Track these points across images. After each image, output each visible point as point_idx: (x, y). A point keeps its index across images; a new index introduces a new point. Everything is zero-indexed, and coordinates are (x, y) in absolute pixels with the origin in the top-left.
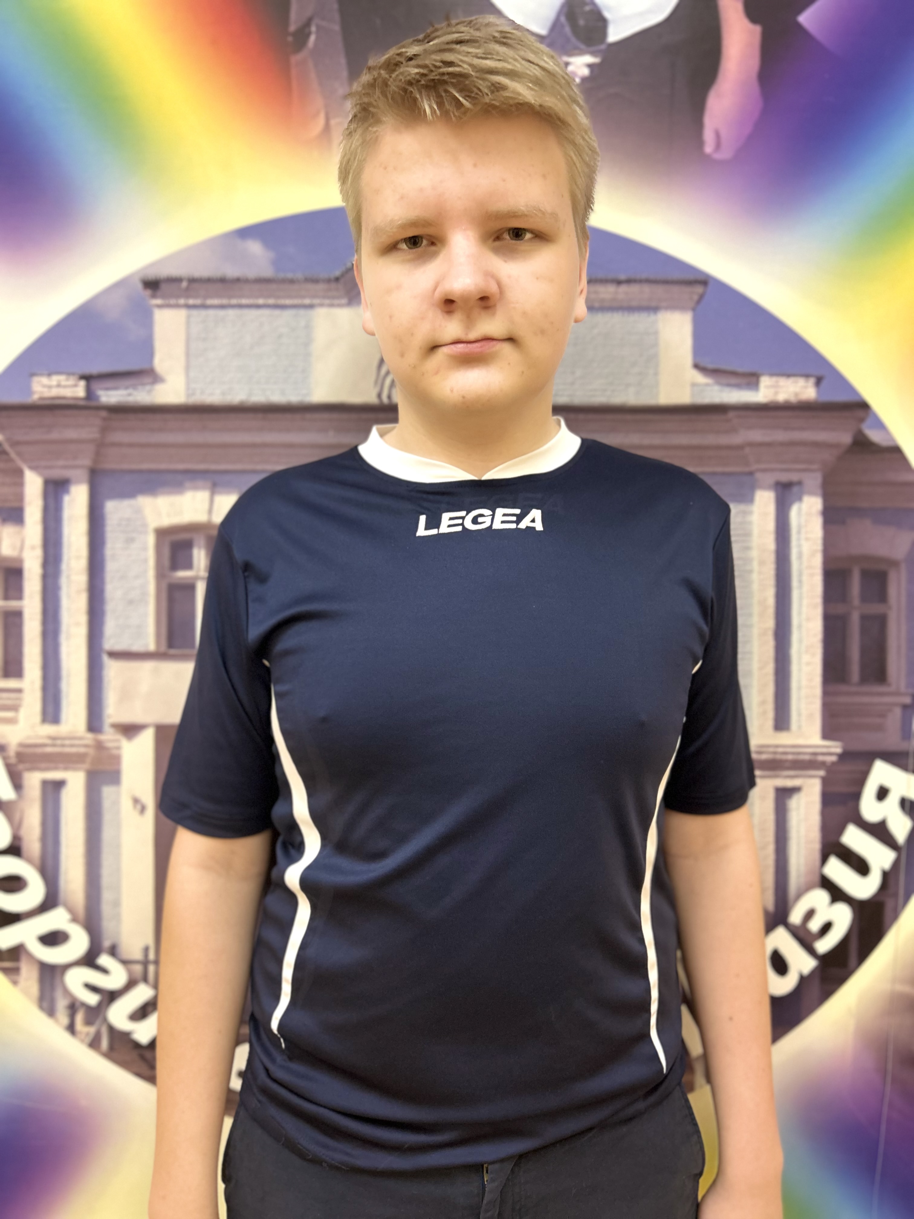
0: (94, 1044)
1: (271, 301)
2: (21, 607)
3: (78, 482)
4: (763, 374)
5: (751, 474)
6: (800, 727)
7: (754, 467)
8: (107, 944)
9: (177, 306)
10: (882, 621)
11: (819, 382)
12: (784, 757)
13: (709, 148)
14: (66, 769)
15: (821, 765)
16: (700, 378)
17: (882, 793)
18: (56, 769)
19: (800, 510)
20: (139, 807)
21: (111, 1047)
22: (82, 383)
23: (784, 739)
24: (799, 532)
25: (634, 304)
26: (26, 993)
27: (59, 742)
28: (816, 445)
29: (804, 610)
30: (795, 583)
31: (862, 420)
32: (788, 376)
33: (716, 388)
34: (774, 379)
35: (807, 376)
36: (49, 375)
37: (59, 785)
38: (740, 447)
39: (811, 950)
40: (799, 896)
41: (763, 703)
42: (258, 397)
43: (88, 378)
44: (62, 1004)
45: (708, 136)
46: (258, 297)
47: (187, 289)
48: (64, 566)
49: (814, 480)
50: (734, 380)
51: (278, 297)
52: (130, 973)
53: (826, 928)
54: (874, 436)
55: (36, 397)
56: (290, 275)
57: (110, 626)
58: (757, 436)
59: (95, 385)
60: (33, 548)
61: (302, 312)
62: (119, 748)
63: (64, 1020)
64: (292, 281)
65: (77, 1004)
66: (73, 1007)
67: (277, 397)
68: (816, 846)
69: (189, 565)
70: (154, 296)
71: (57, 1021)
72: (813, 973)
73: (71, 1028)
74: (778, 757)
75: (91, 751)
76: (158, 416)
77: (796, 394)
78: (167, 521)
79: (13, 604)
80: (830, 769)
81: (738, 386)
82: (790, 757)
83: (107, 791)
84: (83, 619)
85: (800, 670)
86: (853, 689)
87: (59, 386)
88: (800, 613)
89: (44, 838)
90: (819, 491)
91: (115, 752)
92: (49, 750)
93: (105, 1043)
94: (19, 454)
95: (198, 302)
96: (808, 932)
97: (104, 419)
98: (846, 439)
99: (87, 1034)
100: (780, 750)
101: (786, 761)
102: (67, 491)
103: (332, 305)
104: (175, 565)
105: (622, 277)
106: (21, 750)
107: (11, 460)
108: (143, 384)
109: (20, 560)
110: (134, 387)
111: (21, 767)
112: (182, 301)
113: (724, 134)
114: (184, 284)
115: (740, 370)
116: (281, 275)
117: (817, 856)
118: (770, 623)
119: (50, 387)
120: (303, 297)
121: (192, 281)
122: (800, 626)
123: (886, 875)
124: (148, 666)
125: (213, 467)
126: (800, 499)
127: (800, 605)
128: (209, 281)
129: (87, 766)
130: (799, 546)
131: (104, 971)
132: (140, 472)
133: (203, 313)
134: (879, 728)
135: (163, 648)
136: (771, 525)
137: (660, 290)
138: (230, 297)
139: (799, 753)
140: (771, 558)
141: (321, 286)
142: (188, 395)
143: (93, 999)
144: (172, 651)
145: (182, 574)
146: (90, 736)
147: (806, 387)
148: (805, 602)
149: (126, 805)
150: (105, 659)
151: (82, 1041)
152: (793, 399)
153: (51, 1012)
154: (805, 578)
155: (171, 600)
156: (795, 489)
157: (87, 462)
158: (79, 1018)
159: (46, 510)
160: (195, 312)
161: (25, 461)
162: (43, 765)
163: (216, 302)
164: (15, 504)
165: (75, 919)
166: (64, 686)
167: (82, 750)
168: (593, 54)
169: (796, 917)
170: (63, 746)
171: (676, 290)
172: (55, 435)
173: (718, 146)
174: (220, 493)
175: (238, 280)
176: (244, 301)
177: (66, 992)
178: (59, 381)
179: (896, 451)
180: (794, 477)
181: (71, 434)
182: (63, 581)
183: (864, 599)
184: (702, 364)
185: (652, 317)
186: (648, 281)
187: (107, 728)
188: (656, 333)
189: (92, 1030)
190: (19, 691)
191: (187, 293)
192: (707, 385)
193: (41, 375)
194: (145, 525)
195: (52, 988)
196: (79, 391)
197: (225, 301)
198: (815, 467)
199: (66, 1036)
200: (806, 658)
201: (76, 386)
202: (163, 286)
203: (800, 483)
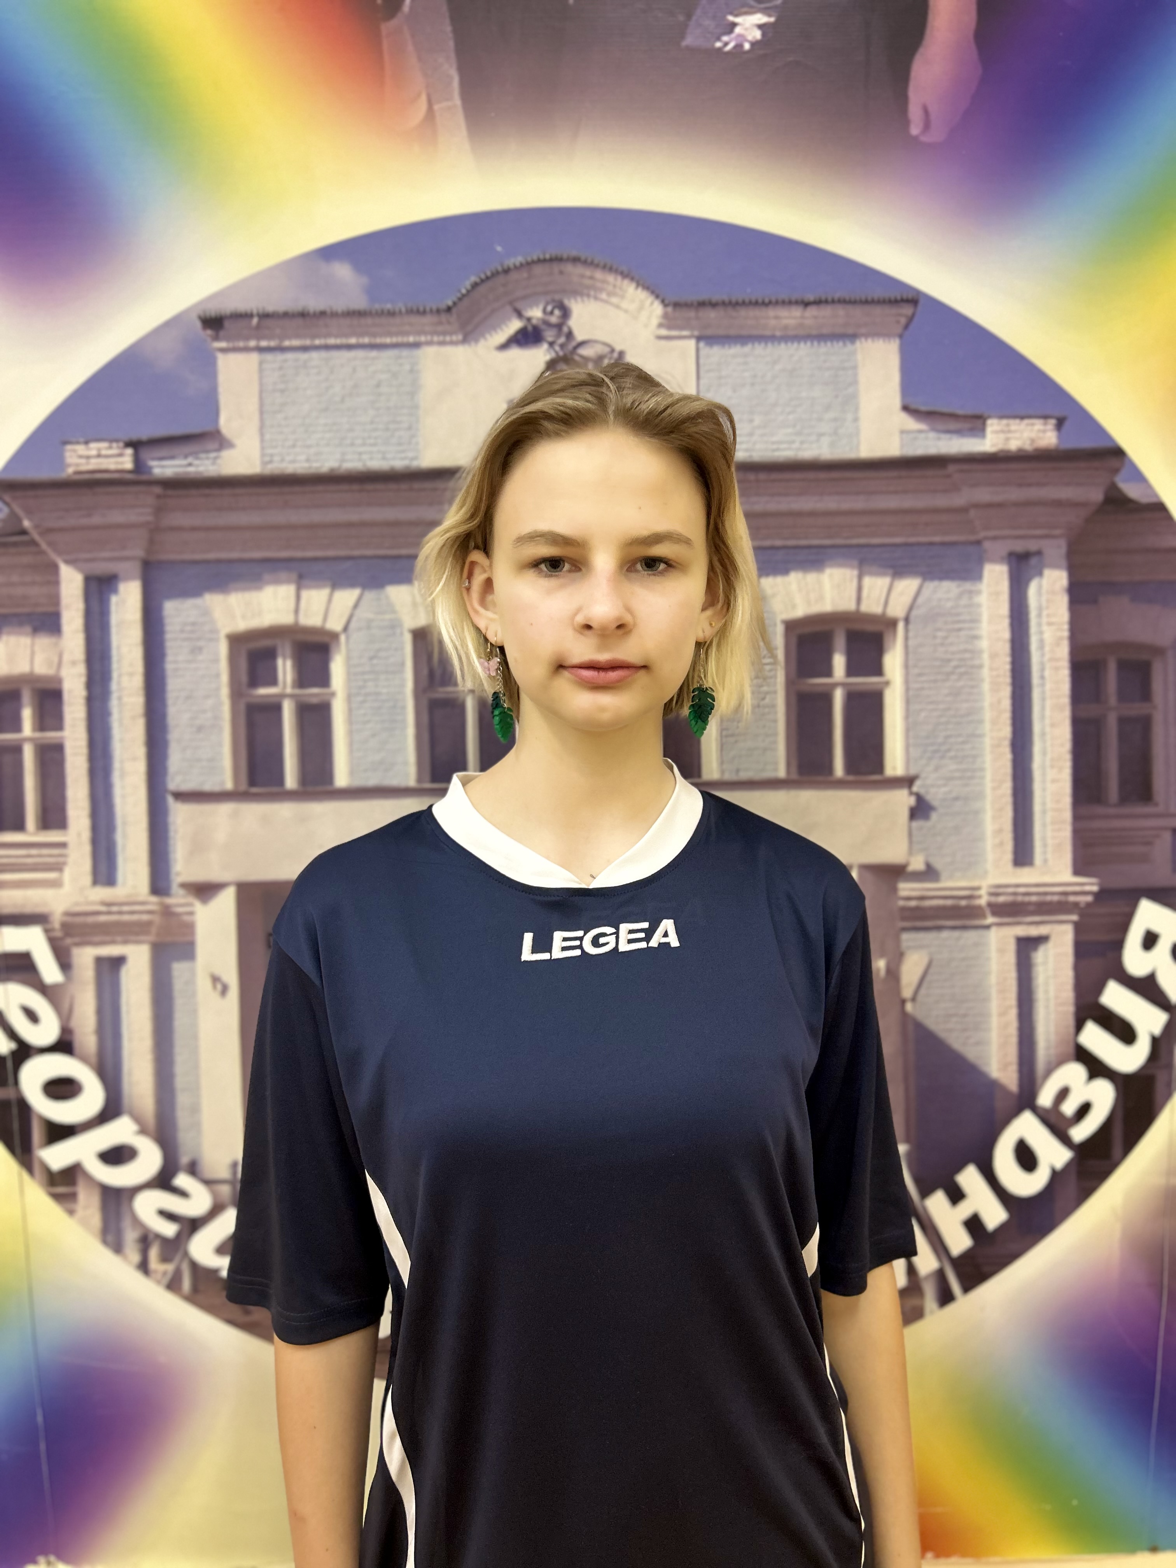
0: (173, 1285)
1: (366, 340)
2: (62, 738)
3: (128, 578)
4: (989, 417)
5: (978, 543)
6: (1045, 861)
7: (982, 534)
8: (184, 1160)
9: (246, 349)
10: (1145, 724)
11: (1060, 423)
12: (1027, 899)
13: (915, 130)
14: (125, 942)
15: (1074, 907)
16: (911, 424)
17: (1150, 940)
18: (113, 942)
19: (1040, 587)
20: (219, 987)
21: (195, 1289)
22: (129, 451)
23: (1026, 876)
24: (1039, 615)
25: (825, 331)
26: (84, 1223)
27: (115, 909)
28: (1058, 504)
29: (1048, 713)
30: (1035, 680)
31: (1116, 471)
32: (1022, 418)
33: (932, 435)
34: (1005, 422)
35: (1045, 417)
36: (87, 443)
37: (118, 962)
38: (964, 510)
39: (1064, 1139)
40: (1049, 1072)
41: (1000, 831)
42: (353, 463)
43: (135, 445)
44: (131, 1236)
45: (915, 112)
46: (347, 336)
47: (258, 327)
48: (114, 686)
49: (1056, 549)
50: (953, 425)
51: (374, 335)
52: (215, 1195)
53: (1084, 1110)
54: (1131, 491)
55: (70, 470)
56: (389, 306)
57: (175, 760)
58: (984, 495)
59: (145, 454)
60: (74, 663)
61: (405, 352)
62: (191, 913)
63: (135, 1257)
64: (391, 314)
65: (151, 1236)
66: (146, 1239)
67: (376, 463)
68: (1070, 1009)
69: (272, 681)
70: (216, 338)
71: (125, 1258)
72: (1068, 1166)
73: (144, 1267)
74: (1020, 899)
75: (156, 919)
76: (227, 491)
77: (1033, 441)
78: (242, 625)
79: (51, 735)
80: (1084, 911)
81: (959, 432)
82: (1034, 899)
83: (179, 969)
84: (141, 751)
85: (1044, 790)
86: (1112, 811)
87: (99, 456)
88: (1043, 717)
89: (100, 1030)
90: (1064, 563)
91: (186, 918)
92: (103, 918)
93: (186, 1284)
94: (50, 544)
95: (273, 343)
96: (1061, 1115)
97: (158, 497)
98: (1096, 495)
99: (165, 1273)
100: (1022, 890)
101: (1029, 903)
102: (115, 591)
103: (442, 343)
104: (254, 682)
105: (811, 297)
106: (69, 919)
107: (42, 553)
108: (207, 452)
109: (59, 680)
110: (195, 454)
111: (68, 941)
112: (252, 343)
113: (933, 109)
114: (255, 321)
115: (960, 412)
116: (377, 307)
117: (1071, 1021)
118: (1006, 731)
119: (88, 457)
120: (407, 334)
121: (265, 316)
122: (1043, 734)
123: (1155, 1042)
124: (225, 809)
125: (299, 554)
126: (1040, 574)
127: (1043, 708)
128: (286, 315)
129: (152, 938)
130: (1041, 633)
131: (182, 1193)
132: (207, 562)
133: (280, 357)
134: (1144, 859)
135: (243, 787)
136: (1004, 608)
137: (857, 312)
138: (314, 337)
139: (1046, 894)
140: (1004, 649)
141: (428, 319)
142: (264, 463)
143: (169, 1229)
144: (254, 790)
145: (263, 691)
146: (154, 899)
147: (1044, 431)
148: (1048, 703)
149: (203, 984)
150: (170, 800)
151: (158, 1282)
152: (1028, 447)
153: (118, 1248)
154: (1047, 673)
155: (251, 725)
156: (1033, 561)
157: (140, 553)
158: (154, 1253)
159: (88, 614)
160: (269, 357)
161: (60, 553)
162: (97, 939)
163: (296, 342)
164: (51, 609)
165: (143, 1131)
166: (119, 837)
167: (145, 917)
168: (766, 11)
169: (1045, 1099)
170: (120, 913)
171: (877, 310)
172: (96, 520)
173: (927, 126)
174: (309, 587)
175: (323, 314)
176: (332, 341)
177: (136, 1221)
178: (99, 450)
179: (1160, 508)
180: (1032, 545)
181: (117, 517)
182: (114, 704)
183: (1122, 697)
184: (913, 406)
185: (849, 347)
186: (842, 301)
187: (175, 889)
188: (855, 368)
189: (170, 1268)
190: (63, 845)
191: (258, 332)
192: (920, 431)
193: (78, 443)
194: (215, 631)
195: (118, 1217)
196: (126, 461)
197: (308, 342)
198: (1057, 532)
199: (138, 1276)
200: (1051, 774)
201: (121, 455)
202: (227, 324)
203: (1039, 553)
